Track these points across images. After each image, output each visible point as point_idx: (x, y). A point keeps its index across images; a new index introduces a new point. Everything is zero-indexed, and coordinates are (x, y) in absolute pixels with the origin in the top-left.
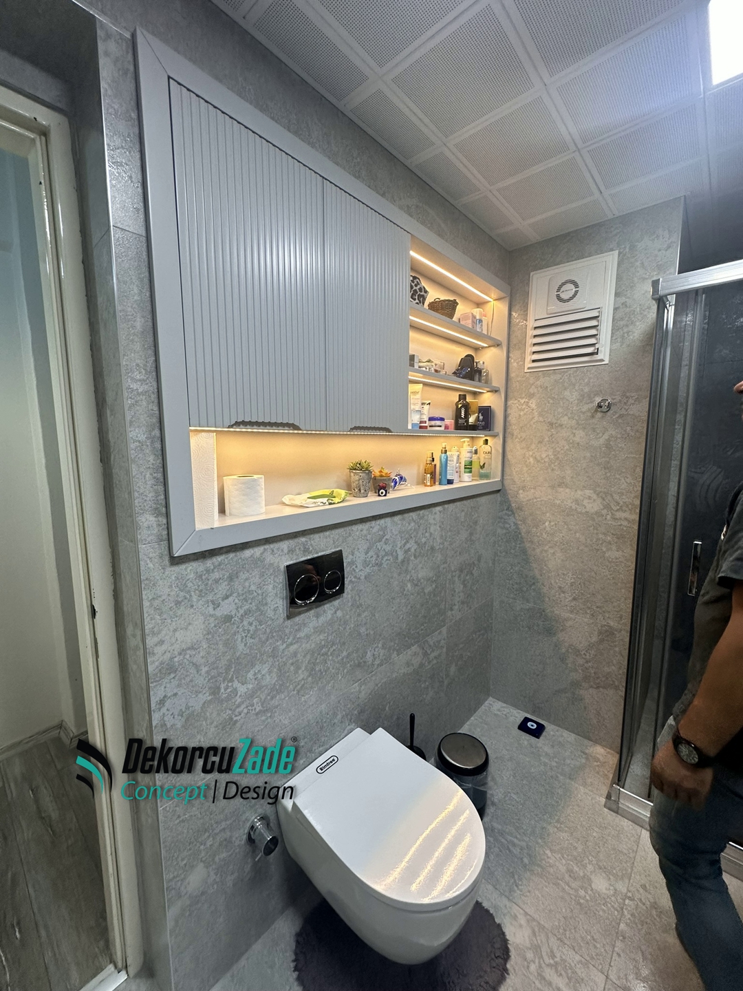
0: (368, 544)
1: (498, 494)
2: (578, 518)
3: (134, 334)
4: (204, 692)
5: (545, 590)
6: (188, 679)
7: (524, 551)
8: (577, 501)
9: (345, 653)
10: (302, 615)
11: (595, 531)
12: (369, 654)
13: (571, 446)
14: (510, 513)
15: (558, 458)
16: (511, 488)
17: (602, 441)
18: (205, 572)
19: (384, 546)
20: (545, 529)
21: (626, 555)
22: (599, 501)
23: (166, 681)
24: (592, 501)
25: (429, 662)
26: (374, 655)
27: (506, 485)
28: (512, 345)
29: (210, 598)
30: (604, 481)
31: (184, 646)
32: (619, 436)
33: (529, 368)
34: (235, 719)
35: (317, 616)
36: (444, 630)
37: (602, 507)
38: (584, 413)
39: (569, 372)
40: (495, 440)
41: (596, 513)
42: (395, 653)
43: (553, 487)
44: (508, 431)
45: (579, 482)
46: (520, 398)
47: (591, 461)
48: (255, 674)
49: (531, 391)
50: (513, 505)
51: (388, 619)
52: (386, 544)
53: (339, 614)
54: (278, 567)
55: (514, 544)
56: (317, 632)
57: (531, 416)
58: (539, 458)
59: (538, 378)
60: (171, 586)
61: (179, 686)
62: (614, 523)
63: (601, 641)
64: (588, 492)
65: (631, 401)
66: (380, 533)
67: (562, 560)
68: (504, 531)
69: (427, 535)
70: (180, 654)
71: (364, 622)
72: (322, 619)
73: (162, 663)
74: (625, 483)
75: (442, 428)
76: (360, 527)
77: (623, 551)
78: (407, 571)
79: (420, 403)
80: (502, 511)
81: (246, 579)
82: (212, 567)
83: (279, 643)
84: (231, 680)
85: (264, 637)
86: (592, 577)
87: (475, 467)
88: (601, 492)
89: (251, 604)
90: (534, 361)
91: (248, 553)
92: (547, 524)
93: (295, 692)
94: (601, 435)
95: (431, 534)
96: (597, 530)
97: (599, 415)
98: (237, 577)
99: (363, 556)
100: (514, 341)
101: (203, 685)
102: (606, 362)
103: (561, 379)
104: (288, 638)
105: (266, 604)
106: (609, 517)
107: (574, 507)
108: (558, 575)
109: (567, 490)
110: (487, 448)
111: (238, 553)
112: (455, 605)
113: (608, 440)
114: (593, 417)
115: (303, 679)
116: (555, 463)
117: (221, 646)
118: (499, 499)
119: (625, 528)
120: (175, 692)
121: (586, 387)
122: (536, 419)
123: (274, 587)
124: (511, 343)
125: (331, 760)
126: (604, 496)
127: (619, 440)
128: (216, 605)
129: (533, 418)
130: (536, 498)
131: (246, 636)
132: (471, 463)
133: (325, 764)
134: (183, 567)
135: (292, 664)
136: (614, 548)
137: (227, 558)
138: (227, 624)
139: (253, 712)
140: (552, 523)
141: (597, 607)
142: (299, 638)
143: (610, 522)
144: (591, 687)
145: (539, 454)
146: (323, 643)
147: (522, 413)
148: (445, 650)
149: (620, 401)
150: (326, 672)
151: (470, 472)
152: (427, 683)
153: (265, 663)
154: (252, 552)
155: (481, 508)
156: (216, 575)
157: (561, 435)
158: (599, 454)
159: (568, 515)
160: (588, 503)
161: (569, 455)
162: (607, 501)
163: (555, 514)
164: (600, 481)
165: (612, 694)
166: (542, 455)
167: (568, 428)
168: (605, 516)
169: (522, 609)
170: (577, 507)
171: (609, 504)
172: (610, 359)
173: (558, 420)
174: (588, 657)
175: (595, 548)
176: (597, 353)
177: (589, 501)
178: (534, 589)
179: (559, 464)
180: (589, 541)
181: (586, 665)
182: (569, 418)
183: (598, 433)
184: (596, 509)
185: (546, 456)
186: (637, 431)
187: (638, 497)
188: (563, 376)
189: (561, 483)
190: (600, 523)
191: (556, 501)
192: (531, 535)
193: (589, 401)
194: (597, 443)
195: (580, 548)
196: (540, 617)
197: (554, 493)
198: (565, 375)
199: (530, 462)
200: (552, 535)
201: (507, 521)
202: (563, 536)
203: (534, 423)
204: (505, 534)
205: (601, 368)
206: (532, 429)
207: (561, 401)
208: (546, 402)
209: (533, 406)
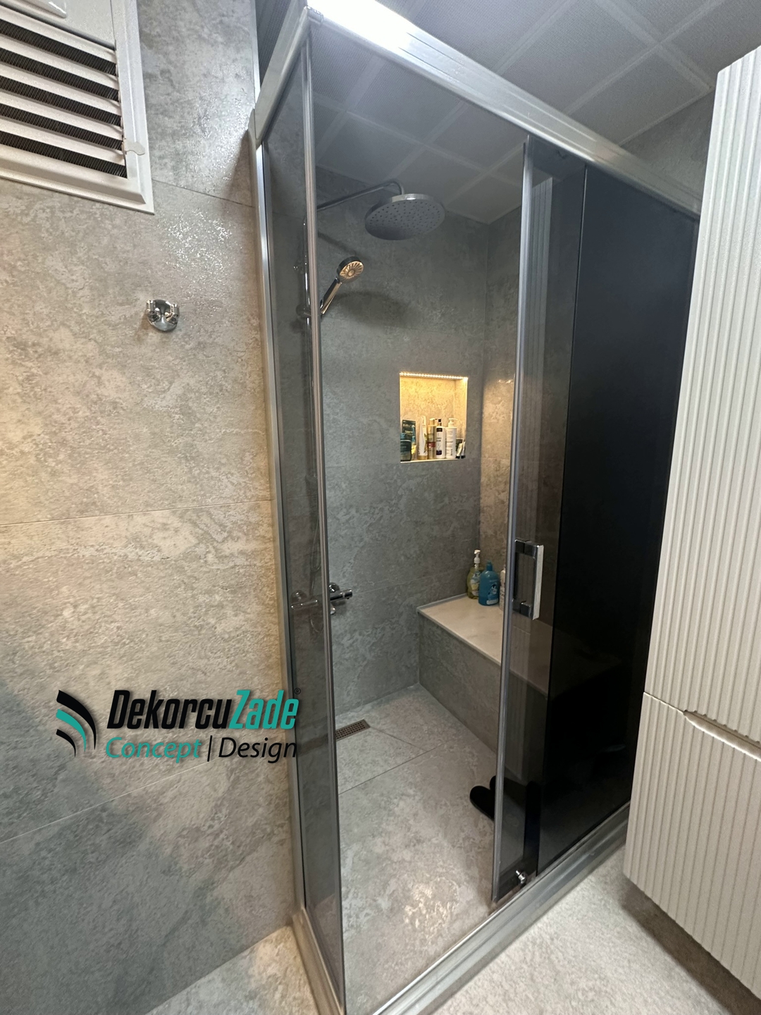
2: (147, 575)
8: (137, 540)
11: (189, 593)
13: (95, 408)
15: (64, 440)
17: (169, 400)
20: (64, 628)
21: (251, 616)
22: (186, 530)
24: (171, 532)
30: (189, 485)
32: (204, 389)
37: (194, 541)
38: (115, 327)
41: (185, 556)
43: (64, 518)
45: (134, 497)
47: (156, 446)
62: (221, 567)
64: (159, 516)
74: (229, 485)
77: (245, 612)
88: (187, 510)
92: (67, 613)
94: (166, 384)
96: (192, 589)
97: (153, 337)
102: (149, 206)
106: (210, 557)
107: (131, 556)
109: (108, 520)
113: (183, 397)
114: (139, 340)
116: (55, 455)
119: (241, 571)
121: (108, 259)
126: (195, 517)
127: (205, 399)
130: (15, 557)
136: (229, 612)
140: (83, 608)
143: (215, 567)
144: (232, 869)
149: (194, 312)
157: (60, 379)
158: (168, 429)
159: (120, 576)
160: (165, 538)
161: (94, 433)
162: (202, 526)
163: (87, 582)
164: (180, 487)
165: (264, 851)
166: (10, 435)
167: (77, 362)
168: (203, 557)
169: (38, 844)
170: (140, 553)
171: (207, 533)
172: (157, 206)
173: (40, 335)
174: (217, 826)
175: (195, 626)
176: (121, 171)
177: (166, 534)
178: (63, 781)
179: (70, 456)
180: (179, 617)
181: (216, 843)
182: (75, 335)
183: (158, 380)
184: (183, 547)
185: (24, 438)
186: (235, 381)
187: (255, 508)
188: (29, 207)
189: (87, 504)
190: (196, 574)
191: (82, 552)
192: (22, 657)
193: (120, 299)
194: (160, 404)
195: (163, 639)
196: (97, 826)
197: (71, 534)
198: (37, 206)
200: (90, 633)
202: (118, 628)
205: (137, 218)
207: (38, 283)
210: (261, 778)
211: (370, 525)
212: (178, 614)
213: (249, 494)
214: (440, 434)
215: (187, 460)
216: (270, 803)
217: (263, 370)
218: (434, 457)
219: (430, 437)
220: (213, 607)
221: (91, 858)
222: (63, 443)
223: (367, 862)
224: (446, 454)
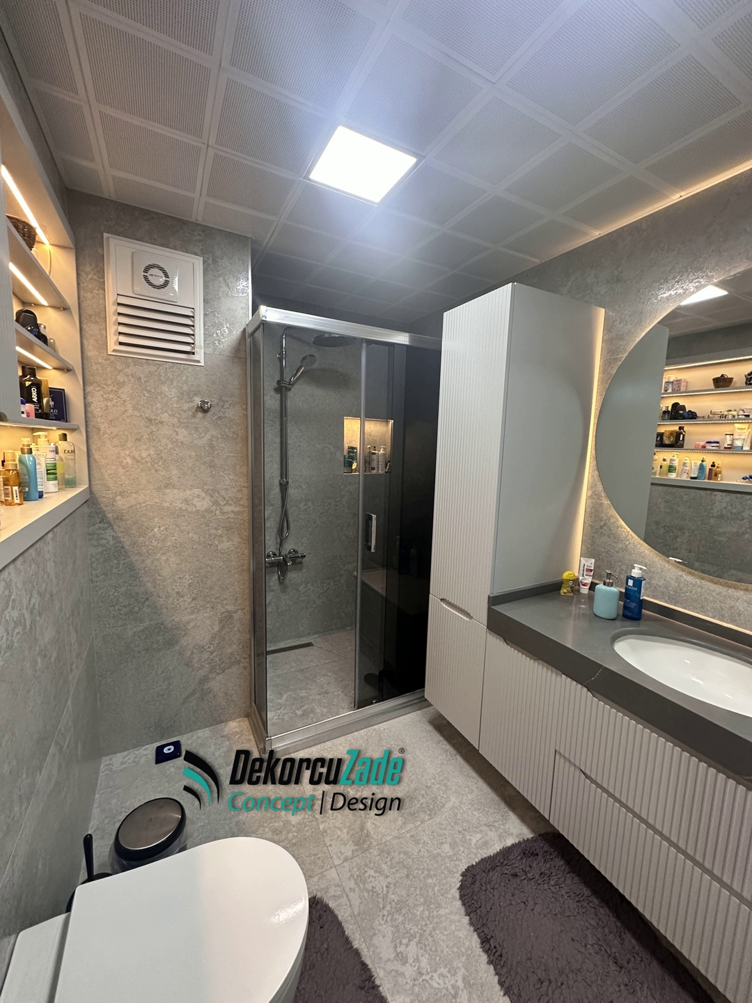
1: (89, 506)
2: (189, 517)
5: (161, 601)
7: (131, 567)
8: (186, 501)
11: (207, 528)
13: (174, 444)
14: (106, 525)
16: (103, 496)
17: (205, 440)
19: (12, 614)
20: (154, 536)
22: (208, 499)
24: (201, 499)
25: (64, 758)
27: (95, 493)
28: (85, 314)
30: (210, 478)
32: (219, 436)
33: (114, 351)
36: (69, 703)
37: (211, 504)
38: (185, 411)
39: (165, 366)
40: (76, 435)
41: (206, 510)
42: (38, 772)
43: (159, 489)
44: (91, 424)
45: (187, 482)
46: (105, 384)
47: (197, 460)
49: (120, 378)
50: (110, 515)
51: (27, 728)
52: (13, 609)
55: (115, 562)
57: (123, 409)
58: (139, 458)
59: (127, 365)
62: (223, 517)
63: (223, 627)
64: (197, 491)
65: (227, 405)
67: (177, 564)
68: (100, 549)
69: (45, 577)
74: (228, 479)
77: (232, 541)
78: (35, 641)
80: (94, 525)
86: (209, 572)
87: (59, 472)
88: (209, 489)
90: (121, 344)
92: (156, 530)
94: (203, 434)
95: (48, 575)
96: (208, 526)
97: (200, 415)
100: (87, 309)
102: (202, 364)
103: (156, 371)
106: (218, 512)
107: (184, 508)
108: (175, 580)
109: (175, 491)
112: (73, 663)
113: (211, 440)
114: (194, 416)
116: (158, 463)
118: (88, 511)
119: (232, 520)
121: (185, 385)
122: (130, 412)
124: (83, 312)
126: (212, 493)
129: (125, 411)
130: (139, 504)
132: (55, 466)
136: (224, 539)
140: (162, 528)
141: (216, 598)
143: (220, 517)
144: (218, 674)
145: (138, 453)
148: (72, 729)
149: (218, 404)
151: (55, 479)
157: (162, 433)
158: (203, 454)
159: (178, 516)
161: (173, 454)
162: (215, 498)
163: (165, 517)
164: (206, 479)
165: (235, 670)
166: (142, 455)
167: (169, 426)
169: (135, 632)
170: (187, 507)
171: (217, 501)
172: (205, 362)
173: (157, 416)
174: (212, 648)
175: (209, 544)
176: (193, 353)
177: (199, 500)
178: (148, 606)
179: (163, 464)
180: (202, 539)
181: (211, 657)
182: (170, 415)
183: (200, 433)
184: (206, 506)
185: (147, 456)
186: (234, 433)
187: (240, 491)
188: (158, 368)
189: (168, 484)
190: (211, 520)
191: (164, 504)
192: (137, 546)
193: (188, 400)
194: (200, 442)
195: (194, 548)
196: (159, 632)
197: (161, 496)
198: (161, 368)
199: (127, 463)
200: (164, 540)
201: (102, 536)
202: (176, 540)
203: (128, 417)
204: (102, 553)
205: (197, 368)
206: (126, 424)
207: (158, 396)
208: (141, 394)
209: (124, 397)
210: (236, 629)
211: (322, 513)
212: (201, 537)
213: (237, 485)
214: (374, 456)
216: (240, 643)
217: (247, 428)
218: (369, 471)
219: (367, 458)
221: (155, 646)
222: (161, 458)
223: (294, 699)
224: (378, 470)
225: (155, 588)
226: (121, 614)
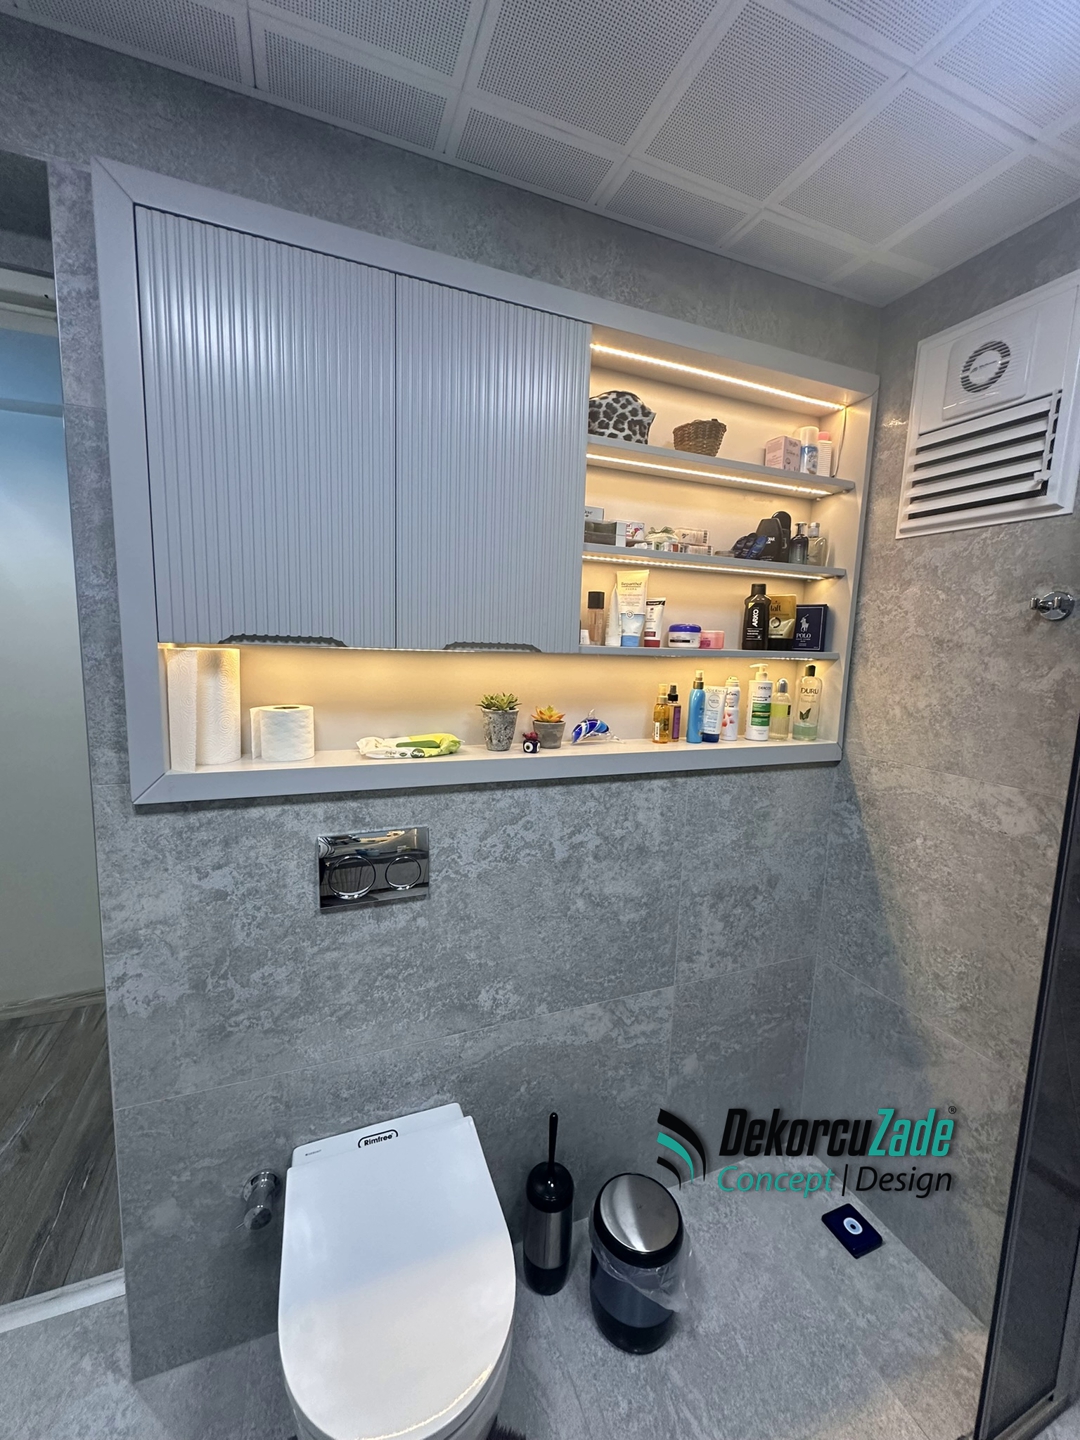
0: (486, 825)
1: (835, 770)
2: (983, 841)
3: (90, 530)
4: (181, 982)
5: (907, 971)
6: (158, 961)
7: (873, 887)
8: (982, 806)
9: (431, 984)
10: (349, 913)
11: (1018, 878)
12: (483, 996)
13: (977, 688)
14: (853, 808)
15: (950, 711)
16: (857, 760)
17: (1045, 684)
18: (186, 829)
19: (523, 833)
20: (914, 851)
22: (1030, 814)
23: (126, 955)
24: (1015, 811)
25: (628, 1039)
26: (495, 999)
27: (848, 755)
28: (875, 488)
29: (194, 863)
31: (153, 917)
33: (902, 531)
34: (229, 1029)
35: (379, 919)
36: (669, 993)
37: (1036, 828)
38: (1010, 621)
39: (984, 536)
40: (833, 668)
41: (1023, 839)
42: (544, 1007)
43: (935, 769)
44: (859, 652)
45: (990, 768)
46: (885, 589)
47: (1019, 725)
48: (263, 978)
49: (906, 575)
50: (860, 794)
51: (528, 950)
52: (526, 829)
53: (422, 922)
54: (307, 838)
55: (855, 868)
56: (377, 942)
57: (902, 626)
58: (911, 709)
59: (920, 551)
60: (137, 840)
61: (144, 966)
64: (1007, 791)
66: (513, 810)
67: (945, 922)
68: (841, 841)
69: (627, 824)
70: (147, 926)
71: (473, 944)
72: (386, 925)
73: (121, 932)
75: (695, 644)
76: (470, 796)
78: (575, 879)
79: (642, 602)
80: (840, 801)
81: (252, 848)
82: (198, 825)
83: (305, 944)
84: (224, 977)
85: (280, 931)
86: (1005, 973)
87: (777, 716)
88: (1036, 794)
89: (258, 881)
90: (912, 516)
91: (255, 813)
92: (919, 841)
93: (334, 1019)
94: (1044, 670)
95: (638, 825)
96: (1023, 876)
97: (1044, 626)
98: (237, 843)
99: (474, 843)
100: (880, 479)
101: (180, 974)
102: (1068, 508)
103: (966, 550)
104: (322, 941)
105: (285, 886)
107: (975, 818)
108: (935, 949)
109: (964, 780)
110: (811, 683)
111: (239, 811)
112: (699, 953)
113: (1061, 682)
114: (1029, 630)
115: (348, 1004)
116: (941, 722)
117: (209, 929)
118: (836, 778)
120: (139, 972)
121: (1018, 567)
122: (911, 630)
123: (298, 867)
124: (874, 484)
125: (387, 1134)
126: (1043, 804)
128: (203, 875)
129: (906, 629)
130: (902, 788)
131: (250, 924)
132: (767, 708)
133: (377, 1137)
134: (154, 818)
135: (329, 978)
137: (221, 815)
138: (219, 902)
139: (260, 1027)
140: (929, 843)
142: (343, 944)
144: (987, 1205)
145: (912, 700)
146: (388, 959)
147: (885, 620)
148: (668, 1026)
150: (393, 1002)
151: (766, 724)
152: (621, 1072)
153: (281, 967)
154: (263, 812)
155: (778, 792)
156: (203, 835)
157: (958, 666)
158: (1037, 712)
159: (961, 831)
160: (1007, 813)
161: (971, 708)
162: (1050, 817)
163: (937, 824)
164: (1035, 770)
166: (919, 704)
167: (974, 652)
168: (1042, 848)
169: (862, 994)
170: (982, 819)
173: (954, 634)
174: (984, 1139)
175: (1016, 914)
176: (1042, 493)
177: (1010, 810)
178: (886, 964)
179: (951, 724)
180: (1002, 895)
181: (979, 1155)
182: (977, 631)
183: (1038, 666)
184: (1023, 829)
185: (926, 706)
189: (952, 764)
190: (1030, 862)
191: (940, 799)
192: (887, 857)
193: (1020, 597)
194: (1035, 688)
195: (982, 906)
196: (894, 1021)
197: (937, 783)
199: (894, 715)
200: (928, 866)
201: (846, 821)
202: (949, 873)
203: (907, 639)
204: (843, 845)
205: (1052, 522)
206: (902, 651)
207: (962, 597)
208: (933, 597)
209: (907, 605)
212: (1001, 892)
215: (1049, 743)
220: (1041, 905)
221: (885, 1041)
222: (949, 713)
225: (902, 942)
226: (850, 952)
